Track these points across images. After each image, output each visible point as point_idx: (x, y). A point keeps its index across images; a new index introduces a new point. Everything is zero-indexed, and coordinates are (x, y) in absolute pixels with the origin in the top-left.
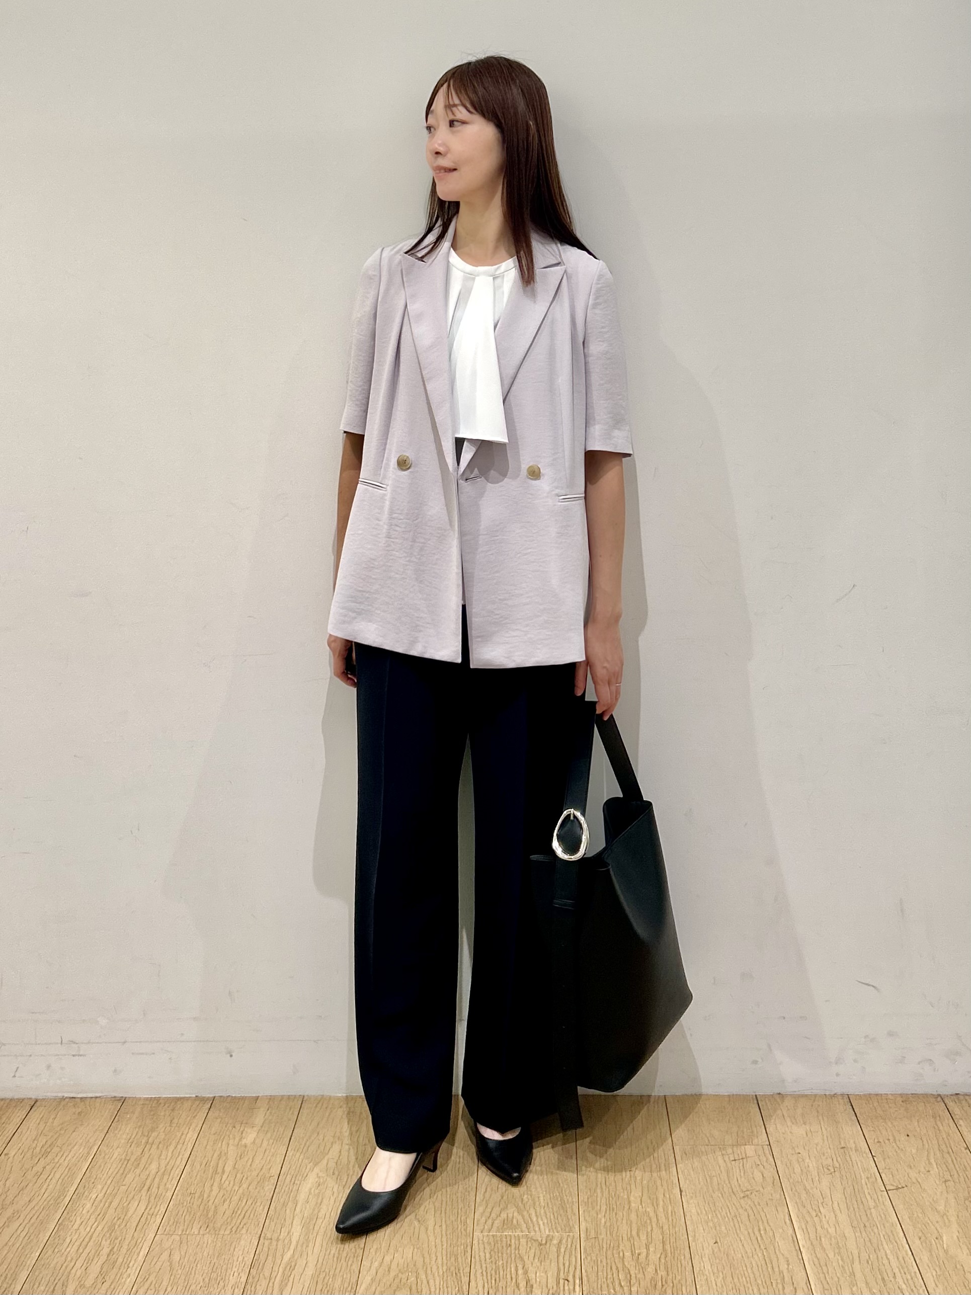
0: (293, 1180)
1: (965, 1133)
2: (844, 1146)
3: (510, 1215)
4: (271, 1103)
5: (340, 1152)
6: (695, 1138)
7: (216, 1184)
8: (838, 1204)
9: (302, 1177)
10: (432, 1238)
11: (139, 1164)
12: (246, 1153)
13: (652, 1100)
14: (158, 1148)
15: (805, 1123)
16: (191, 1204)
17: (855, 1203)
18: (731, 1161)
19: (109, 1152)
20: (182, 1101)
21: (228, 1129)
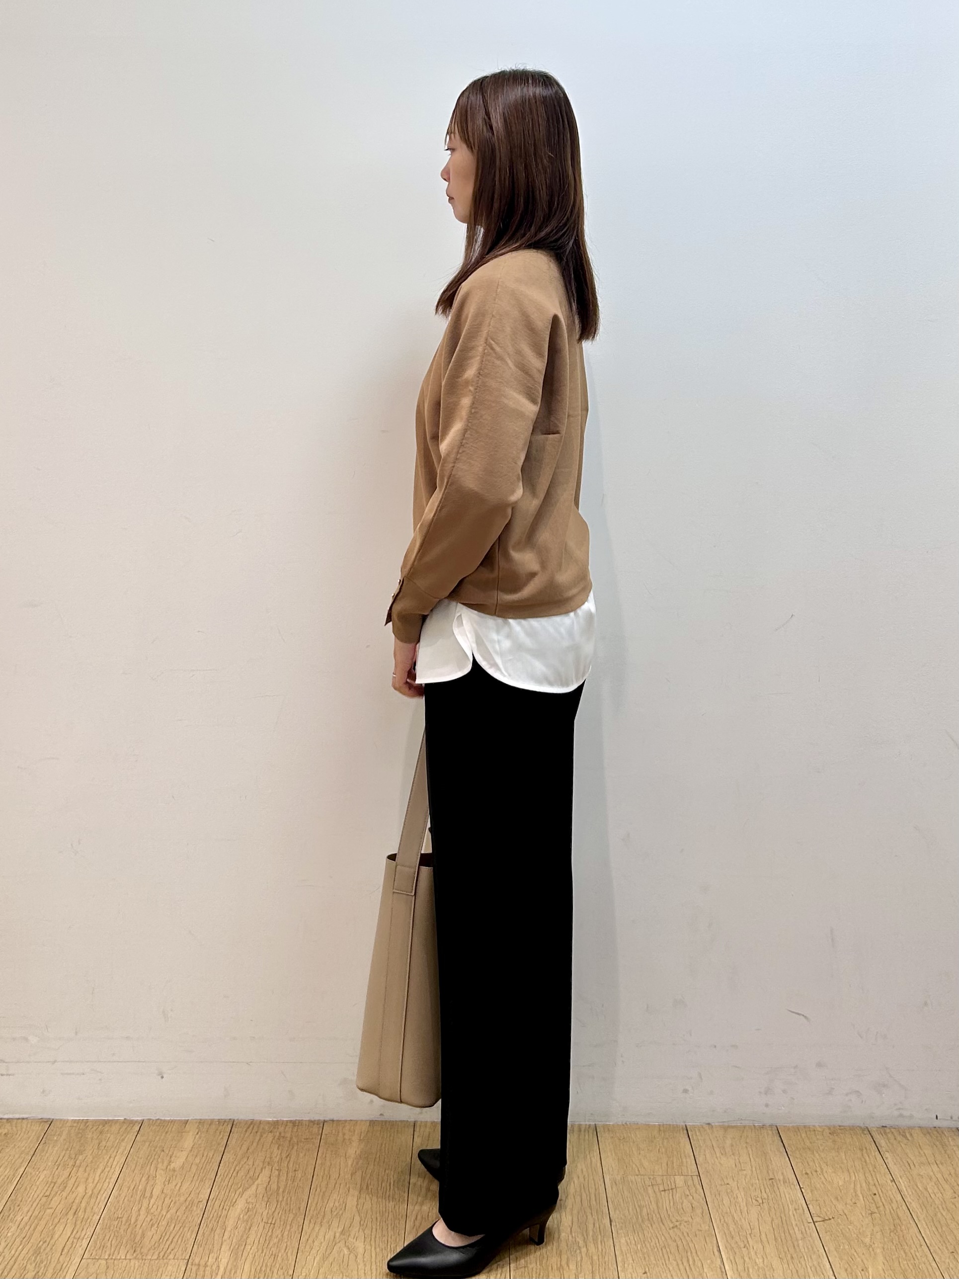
0: (222, 1204)
1: (891, 1165)
2: (773, 1177)
4: (200, 1126)
5: (270, 1177)
6: (625, 1168)
7: (143, 1208)
8: (766, 1236)
10: (361, 1266)
11: (65, 1187)
12: (174, 1177)
13: (583, 1129)
14: (85, 1170)
15: (733, 1154)
16: (118, 1229)
17: (783, 1235)
18: (660, 1192)
19: (35, 1174)
20: (110, 1124)
21: (157, 1153)
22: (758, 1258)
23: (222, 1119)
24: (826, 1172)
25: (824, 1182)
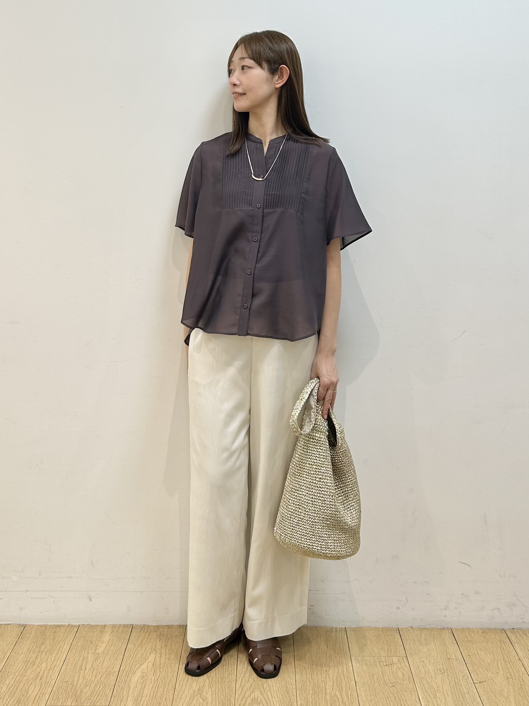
0: (127, 674)
1: (518, 651)
2: (450, 657)
3: (256, 697)
4: (113, 629)
5: (155, 658)
6: (363, 651)
7: (81, 676)
8: (447, 691)
9: (133, 672)
11: (35, 664)
13: (339, 630)
14: (46, 654)
15: (426, 644)
16: (66, 688)
17: (456, 691)
18: (384, 666)
19: (16, 656)
20: (60, 627)
21: (88, 643)
22: (442, 704)
23: (126, 624)
24: (481, 655)
25: (479, 660)
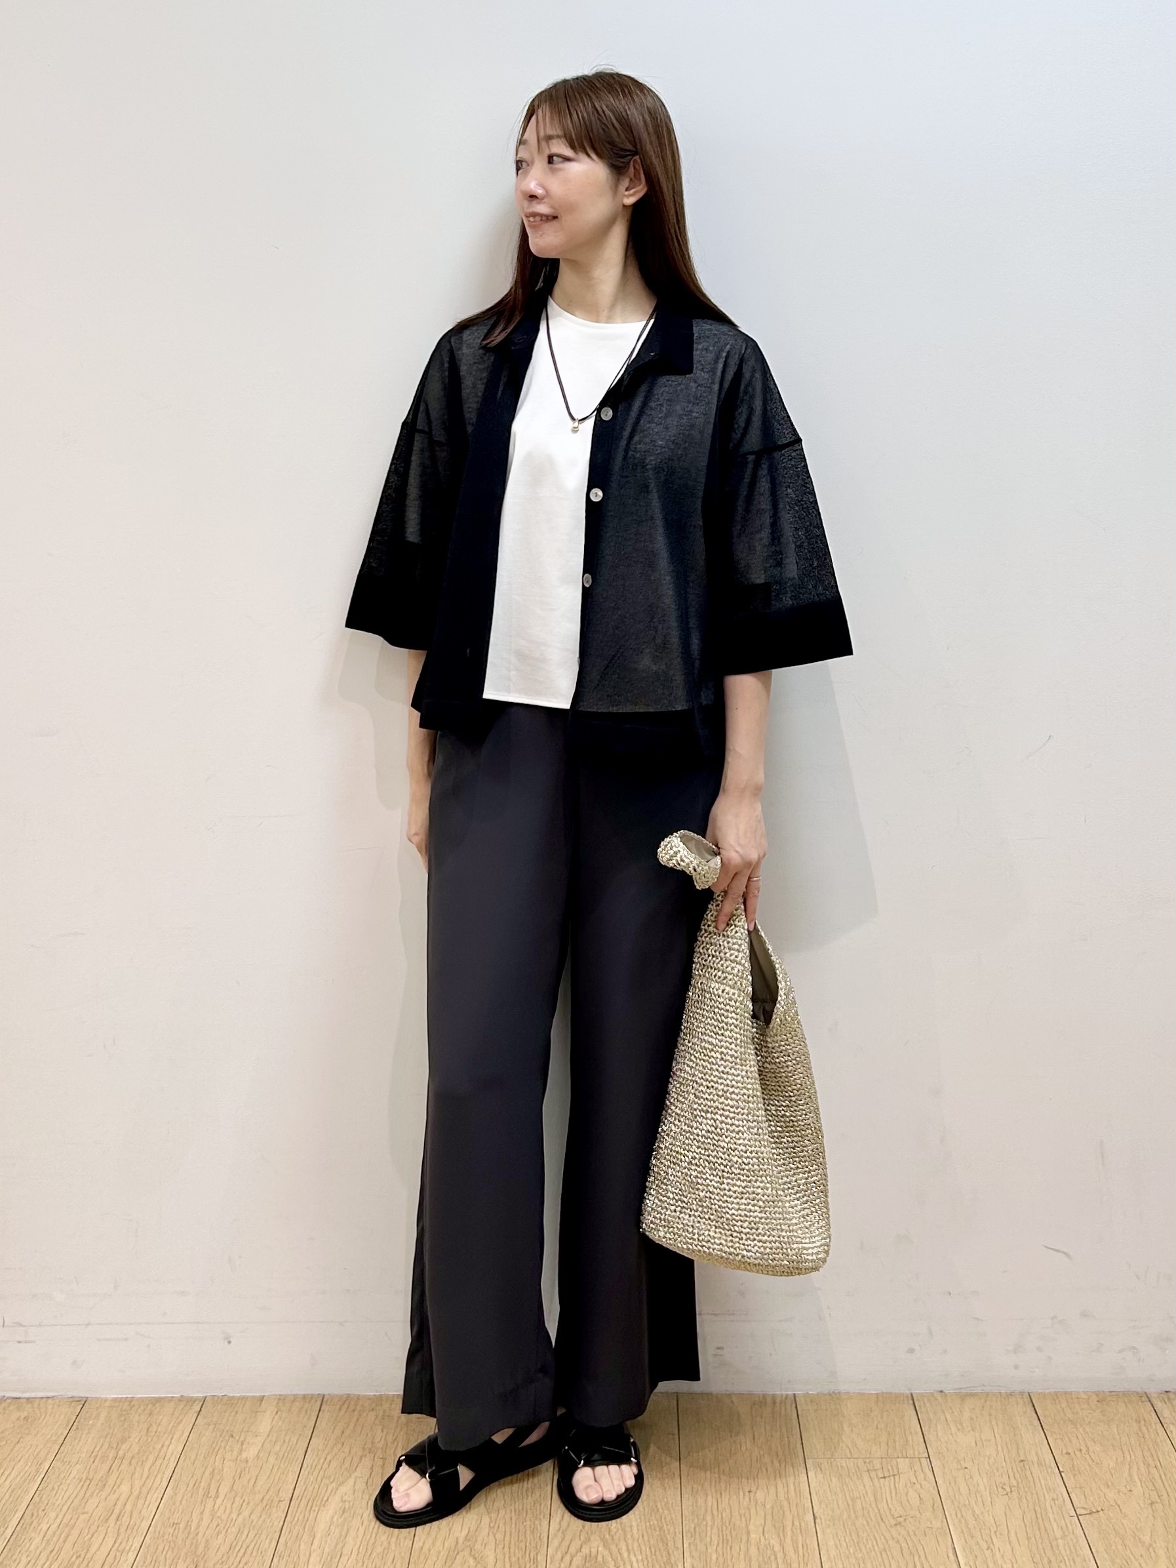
0: (310, 1504)
2: (1025, 1459)
3: (594, 1551)
4: (280, 1404)
5: (372, 1468)
6: (833, 1448)
7: (207, 1510)
8: (1016, 1534)
9: (322, 1501)
11: (105, 1485)
12: (247, 1470)
13: (778, 1401)
14: (130, 1464)
15: (973, 1429)
16: (174, 1538)
17: (1038, 1532)
18: (879, 1479)
19: (65, 1469)
20: (162, 1403)
21: (224, 1438)
22: (1005, 1562)
23: (308, 1395)
24: (1093, 1451)
25: (1091, 1464)
